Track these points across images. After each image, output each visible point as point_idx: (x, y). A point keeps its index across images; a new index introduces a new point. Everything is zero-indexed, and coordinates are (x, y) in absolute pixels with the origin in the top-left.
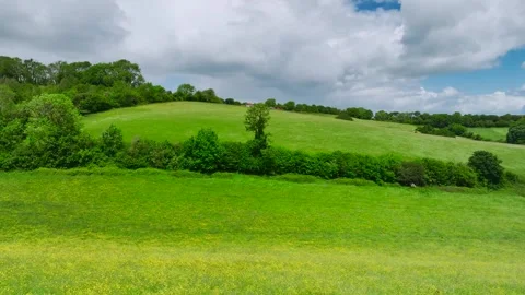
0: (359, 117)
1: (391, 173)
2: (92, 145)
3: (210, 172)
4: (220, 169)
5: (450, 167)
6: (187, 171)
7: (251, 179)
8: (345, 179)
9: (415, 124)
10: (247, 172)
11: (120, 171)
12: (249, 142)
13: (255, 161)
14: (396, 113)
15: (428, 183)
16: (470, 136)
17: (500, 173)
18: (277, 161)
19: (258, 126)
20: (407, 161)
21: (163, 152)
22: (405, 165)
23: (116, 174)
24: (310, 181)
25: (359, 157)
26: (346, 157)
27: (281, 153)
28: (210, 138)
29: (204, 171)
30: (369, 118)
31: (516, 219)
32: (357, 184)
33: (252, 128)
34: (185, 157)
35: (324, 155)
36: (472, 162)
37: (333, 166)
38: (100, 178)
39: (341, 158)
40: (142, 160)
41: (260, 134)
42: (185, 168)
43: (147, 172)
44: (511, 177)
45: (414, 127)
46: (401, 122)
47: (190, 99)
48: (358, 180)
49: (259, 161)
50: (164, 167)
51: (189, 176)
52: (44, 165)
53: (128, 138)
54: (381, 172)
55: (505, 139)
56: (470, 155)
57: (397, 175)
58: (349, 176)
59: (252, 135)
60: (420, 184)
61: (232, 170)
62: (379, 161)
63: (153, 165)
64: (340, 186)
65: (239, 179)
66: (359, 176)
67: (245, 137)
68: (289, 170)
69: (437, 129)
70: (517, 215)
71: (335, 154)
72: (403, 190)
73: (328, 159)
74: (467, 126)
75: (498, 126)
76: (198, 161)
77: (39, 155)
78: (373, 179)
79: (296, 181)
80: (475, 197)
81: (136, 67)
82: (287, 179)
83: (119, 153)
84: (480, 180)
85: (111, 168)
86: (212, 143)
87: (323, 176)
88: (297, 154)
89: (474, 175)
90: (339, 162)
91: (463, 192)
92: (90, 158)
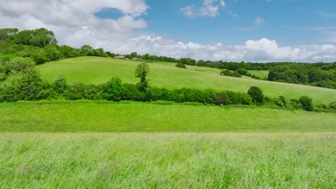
0: (188, 64)
1: (211, 99)
2: (49, 87)
3: (118, 101)
4: (123, 99)
5: (239, 94)
6: (105, 100)
7: (140, 104)
8: (188, 103)
9: (220, 68)
10: (137, 100)
11: (67, 101)
12: (138, 84)
13: (142, 94)
14: (209, 62)
15: (229, 103)
16: (249, 75)
17: (262, 97)
18: (153, 94)
19: (142, 75)
20: (219, 92)
21: (90, 90)
22: (217, 94)
23: (65, 103)
24: (171, 104)
25: (195, 90)
26: (188, 91)
27: (156, 90)
28: (118, 82)
29: (115, 100)
30: (193, 65)
31: (268, 120)
32: (194, 105)
33: (139, 76)
34: (103, 92)
35: (177, 90)
36: (249, 93)
37: (182, 95)
38: (56, 106)
39: (186, 91)
40: (79, 95)
41: (143, 80)
42: (104, 99)
43: (82, 102)
44: (267, 99)
45: (219, 70)
46: (212, 67)
47: (90, 55)
48: (195, 103)
49: (143, 94)
50: (92, 98)
51: (106, 103)
52: (23, 99)
53: (70, 83)
54: (206, 98)
55: (267, 77)
56: (249, 89)
57: (214, 100)
58: (190, 101)
59: (139, 80)
60: (225, 104)
61: (129, 99)
62: (205, 92)
63: (85, 97)
64: (186, 106)
65: (133, 104)
66: (195, 101)
67: (136, 81)
68: (159, 98)
69: (232, 72)
70: (268, 118)
71: (183, 89)
72: (217, 107)
73: (179, 92)
74: (248, 69)
75: (264, 69)
76: (112, 95)
77: (18, 93)
78: (202, 102)
79: (164, 104)
80: (250, 110)
81: (51, 33)
82: (159, 104)
83: (65, 91)
84: (253, 101)
85: (62, 99)
86: (119, 85)
87: (177, 101)
88: (163, 90)
89: (250, 98)
90: (185, 94)
91: (245, 107)
92: (48, 94)
